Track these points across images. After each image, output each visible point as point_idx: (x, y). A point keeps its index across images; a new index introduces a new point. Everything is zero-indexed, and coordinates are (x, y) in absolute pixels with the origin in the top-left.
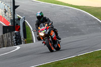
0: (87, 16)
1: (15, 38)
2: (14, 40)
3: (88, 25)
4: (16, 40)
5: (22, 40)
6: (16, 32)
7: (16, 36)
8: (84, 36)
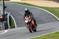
0: (46, 13)
1: (5, 25)
2: (4, 26)
3: (47, 18)
4: (5, 27)
5: (9, 26)
6: (5, 22)
7: (5, 24)
8: (45, 24)
